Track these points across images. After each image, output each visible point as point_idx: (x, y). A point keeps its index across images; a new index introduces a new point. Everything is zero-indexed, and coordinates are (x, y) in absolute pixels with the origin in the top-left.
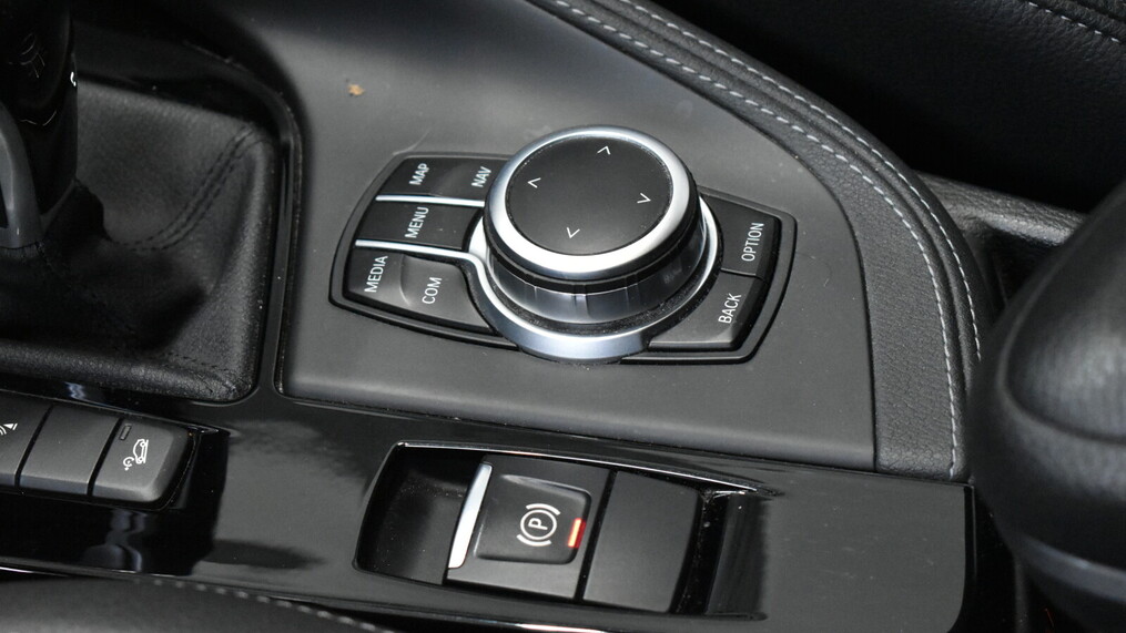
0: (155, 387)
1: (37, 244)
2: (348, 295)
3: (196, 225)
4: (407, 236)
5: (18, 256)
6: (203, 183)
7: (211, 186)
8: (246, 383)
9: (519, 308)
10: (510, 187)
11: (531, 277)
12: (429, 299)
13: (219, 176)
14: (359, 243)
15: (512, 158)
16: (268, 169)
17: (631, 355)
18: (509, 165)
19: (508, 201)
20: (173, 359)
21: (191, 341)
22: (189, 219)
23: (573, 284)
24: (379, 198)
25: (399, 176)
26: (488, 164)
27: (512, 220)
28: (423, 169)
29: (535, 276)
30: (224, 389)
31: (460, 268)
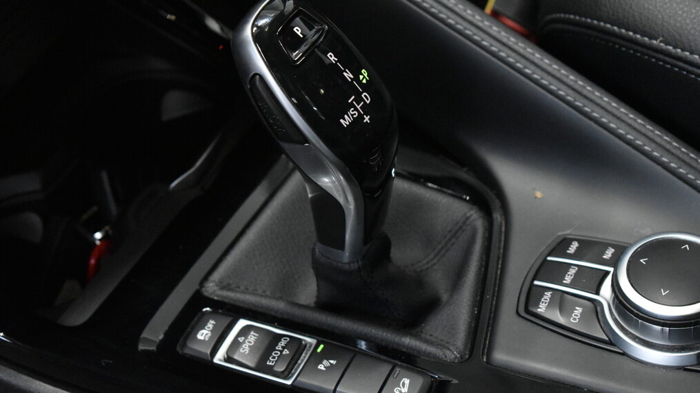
0: (414, 350)
1: (357, 262)
2: (527, 311)
3: (439, 261)
4: (564, 282)
5: (347, 267)
6: (445, 237)
7: (450, 240)
8: (465, 354)
9: (627, 330)
10: (629, 262)
11: (638, 315)
12: (574, 319)
13: (456, 233)
14: (536, 283)
15: (631, 245)
16: (484, 233)
17: (690, 366)
18: (629, 249)
19: (628, 270)
20: (423, 335)
21: (435, 326)
22: (435, 256)
23: (663, 321)
24: (549, 258)
25: (560, 247)
26: (613, 246)
27: (630, 281)
28: (575, 245)
29: (640, 314)
30: (453, 356)
31: (593, 303)
